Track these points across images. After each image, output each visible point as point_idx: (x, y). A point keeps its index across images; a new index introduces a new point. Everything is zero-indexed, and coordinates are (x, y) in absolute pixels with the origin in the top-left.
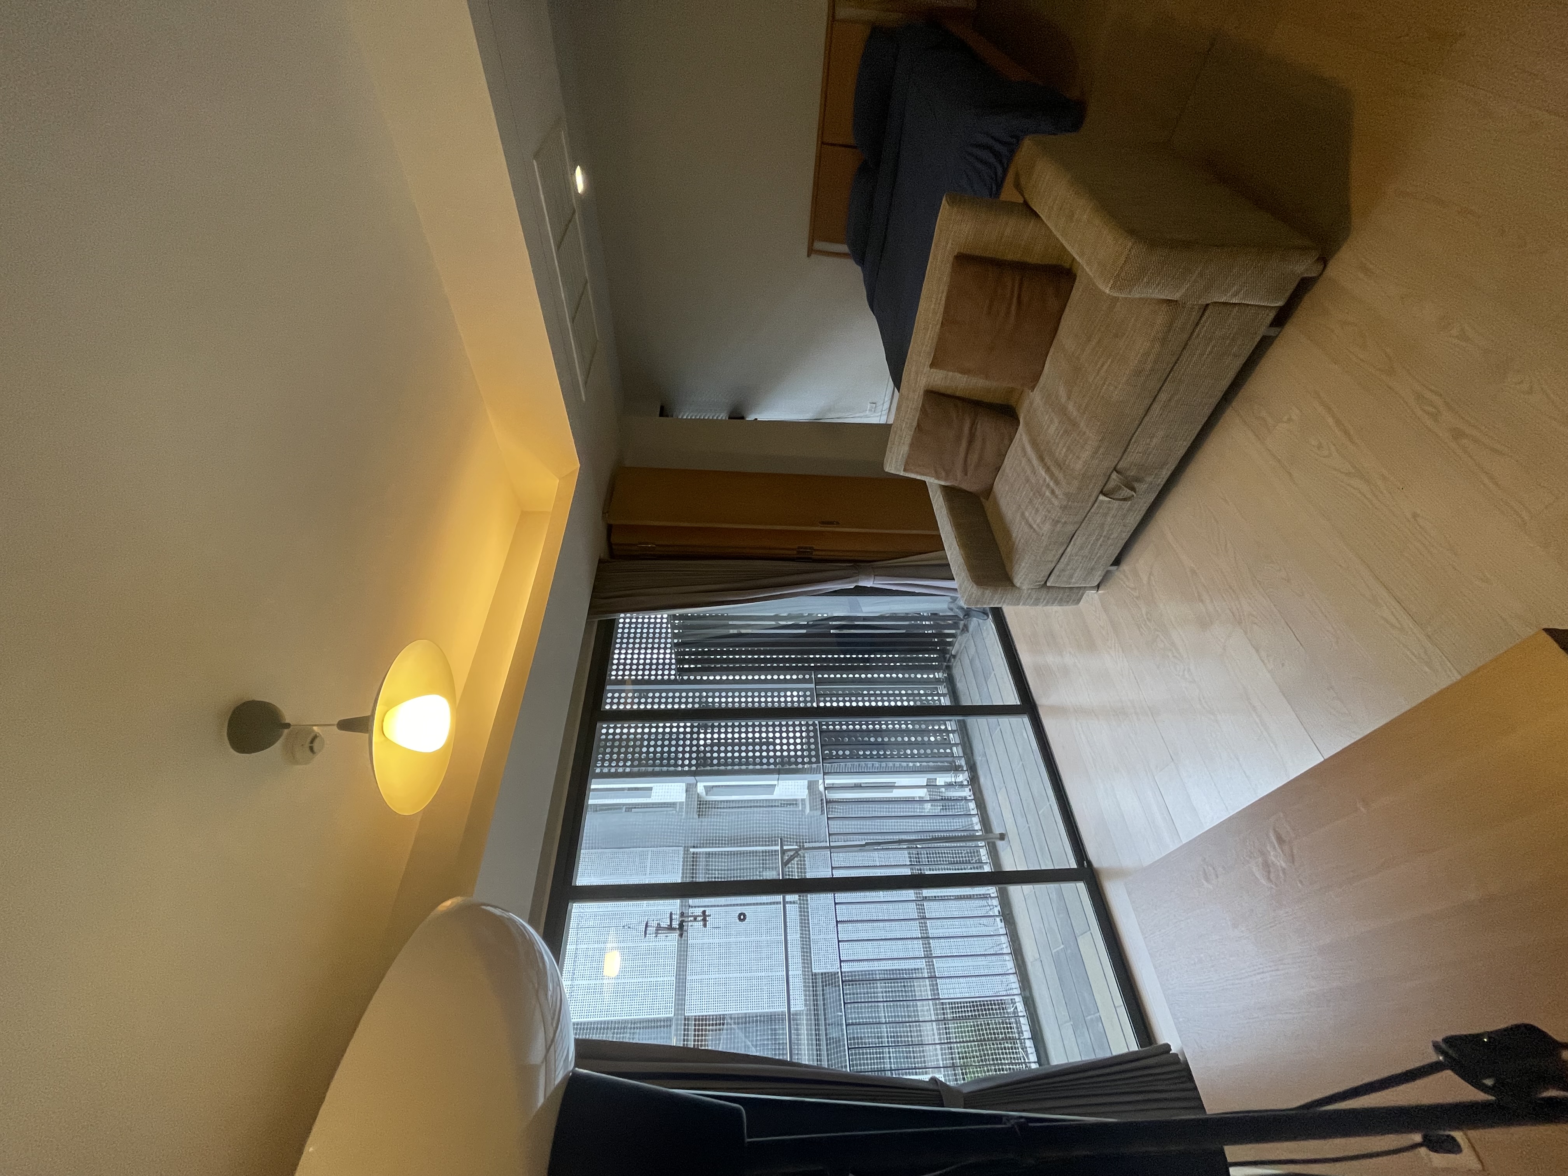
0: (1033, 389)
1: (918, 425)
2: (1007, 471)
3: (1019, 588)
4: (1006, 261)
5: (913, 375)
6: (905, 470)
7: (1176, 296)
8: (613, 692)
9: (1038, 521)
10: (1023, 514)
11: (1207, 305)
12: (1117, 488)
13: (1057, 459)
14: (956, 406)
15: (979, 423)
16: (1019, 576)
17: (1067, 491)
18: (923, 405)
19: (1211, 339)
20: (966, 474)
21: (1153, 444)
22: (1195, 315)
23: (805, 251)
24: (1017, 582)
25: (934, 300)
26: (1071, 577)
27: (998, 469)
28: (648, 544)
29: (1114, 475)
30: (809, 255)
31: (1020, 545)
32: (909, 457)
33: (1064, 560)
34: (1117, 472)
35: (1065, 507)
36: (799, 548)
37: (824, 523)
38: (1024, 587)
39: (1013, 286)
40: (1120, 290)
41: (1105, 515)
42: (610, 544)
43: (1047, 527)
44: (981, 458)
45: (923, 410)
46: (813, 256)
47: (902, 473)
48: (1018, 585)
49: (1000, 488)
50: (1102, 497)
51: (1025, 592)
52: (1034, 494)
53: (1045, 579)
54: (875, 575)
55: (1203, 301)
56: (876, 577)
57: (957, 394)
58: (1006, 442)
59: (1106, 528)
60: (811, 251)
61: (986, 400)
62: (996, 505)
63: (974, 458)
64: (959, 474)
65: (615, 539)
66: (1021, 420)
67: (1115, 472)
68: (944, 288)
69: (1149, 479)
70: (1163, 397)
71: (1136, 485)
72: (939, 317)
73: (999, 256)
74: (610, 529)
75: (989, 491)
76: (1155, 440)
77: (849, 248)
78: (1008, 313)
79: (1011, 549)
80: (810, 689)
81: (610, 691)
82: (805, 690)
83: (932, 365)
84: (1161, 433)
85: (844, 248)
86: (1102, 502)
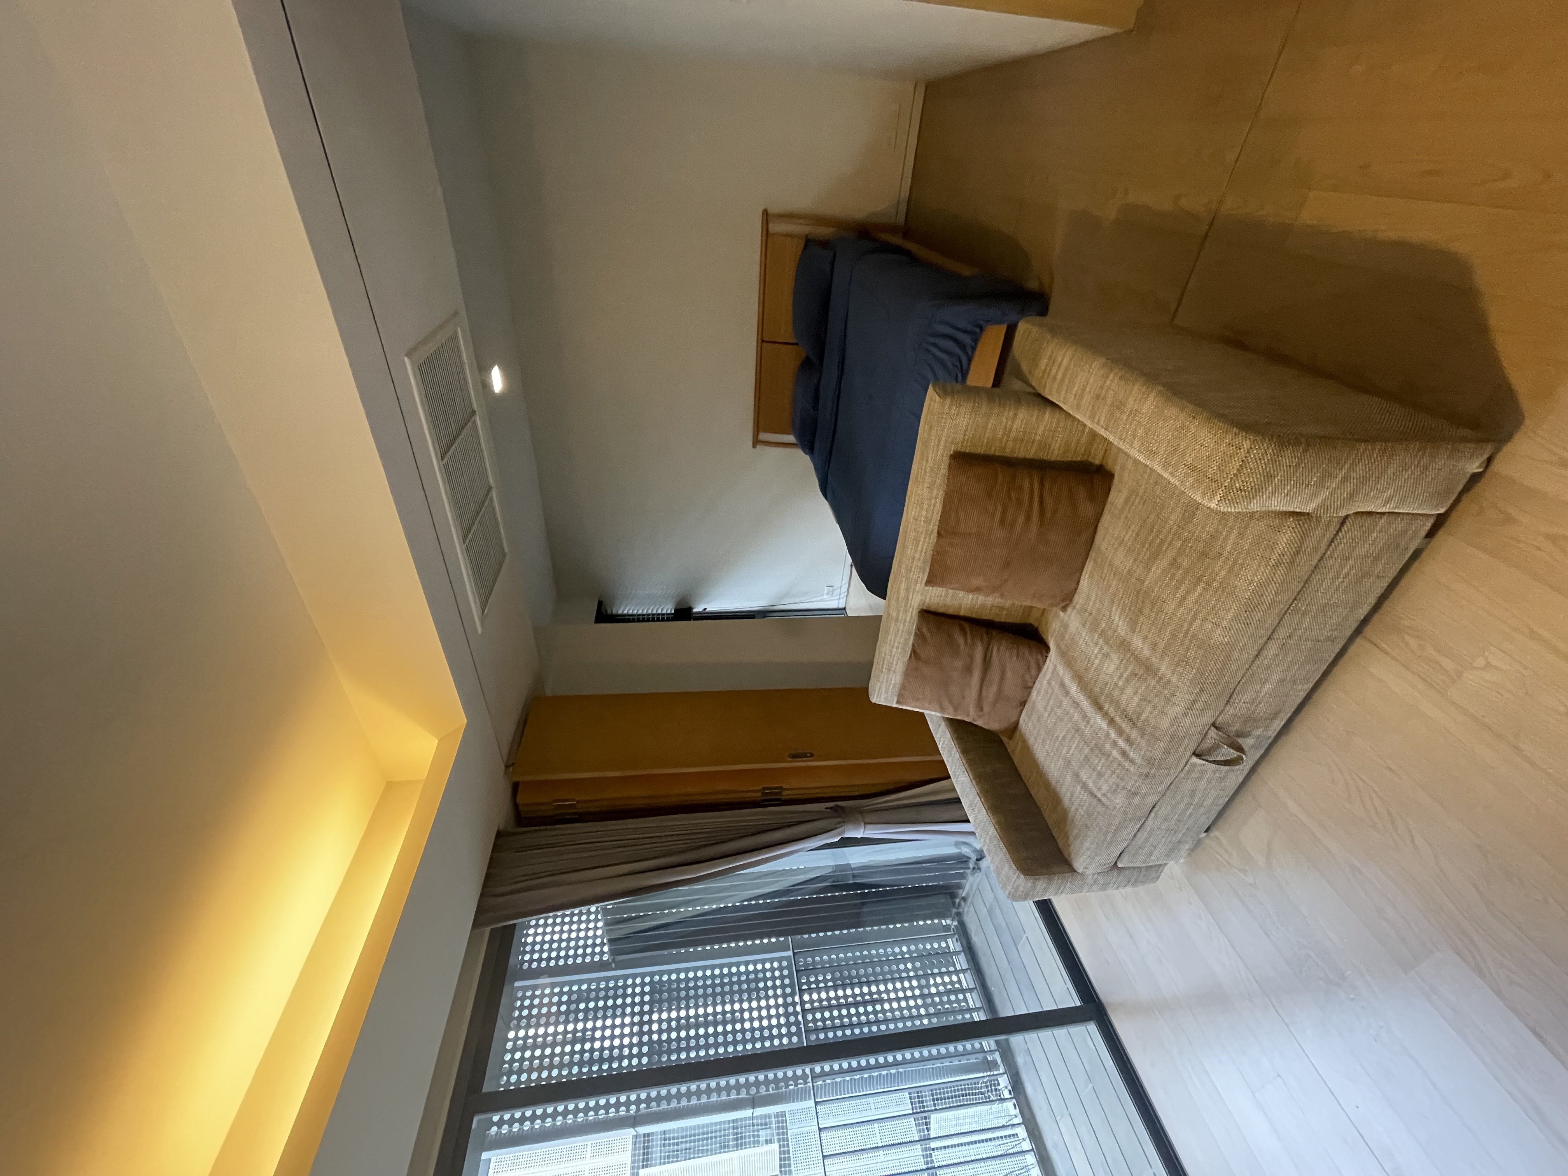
0: (1064, 609)
1: (914, 651)
2: (1040, 706)
3: (1082, 874)
4: (1017, 458)
5: (902, 593)
6: (898, 702)
7: (1309, 508)
8: (525, 989)
9: (1105, 788)
10: (1076, 775)
11: (1347, 517)
12: (1216, 747)
13: (1125, 710)
14: (963, 630)
15: (995, 649)
16: (1082, 859)
17: (1148, 754)
18: (918, 628)
19: (1348, 559)
20: (982, 710)
21: (1265, 690)
22: (1332, 530)
23: (750, 443)
24: (1079, 864)
25: (925, 506)
26: (1151, 854)
27: (1023, 704)
28: (566, 800)
29: (1213, 733)
30: (754, 446)
31: (1078, 817)
32: (903, 687)
33: (1142, 836)
34: (1217, 728)
35: (1147, 776)
36: (764, 789)
37: (794, 756)
38: (1090, 871)
39: (1032, 485)
40: (1233, 502)
41: (1199, 779)
42: (516, 806)
43: (1119, 800)
44: (1000, 690)
45: (919, 635)
46: (758, 447)
47: (894, 705)
48: (1080, 870)
49: (1028, 725)
50: (1195, 760)
51: (1090, 877)
52: (1092, 750)
53: (1115, 859)
54: (865, 824)
55: (1343, 513)
56: (868, 826)
57: (962, 613)
58: (1034, 672)
59: (1199, 795)
60: (756, 442)
61: (1003, 618)
62: (1027, 750)
63: (991, 691)
64: (972, 710)
65: (520, 800)
66: (1052, 645)
67: (1212, 728)
68: (939, 494)
69: (1258, 732)
70: (1282, 633)
71: (1241, 741)
72: (934, 527)
73: (1007, 453)
74: (515, 787)
75: (1014, 729)
76: (1268, 686)
77: (796, 437)
78: (1028, 518)
79: (1063, 817)
80: (787, 958)
81: (520, 988)
82: (780, 960)
83: (929, 582)
84: (1276, 677)
85: (791, 438)
86: (1195, 765)
